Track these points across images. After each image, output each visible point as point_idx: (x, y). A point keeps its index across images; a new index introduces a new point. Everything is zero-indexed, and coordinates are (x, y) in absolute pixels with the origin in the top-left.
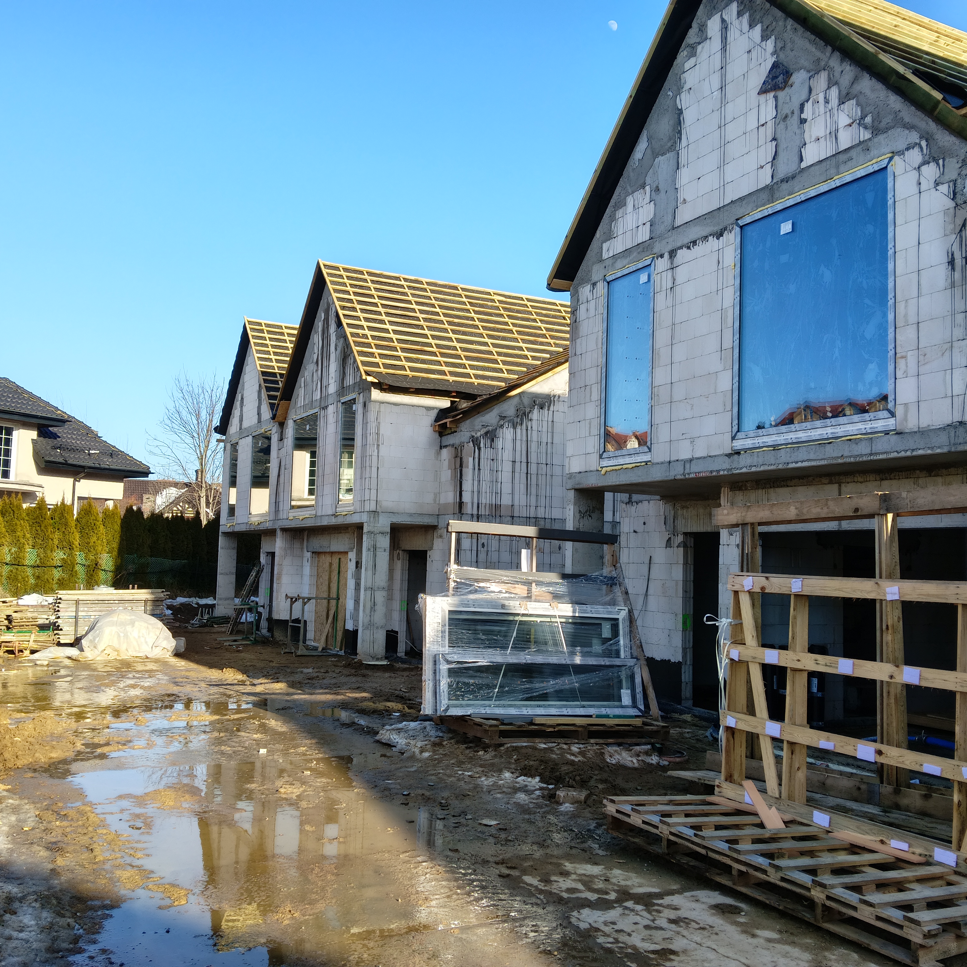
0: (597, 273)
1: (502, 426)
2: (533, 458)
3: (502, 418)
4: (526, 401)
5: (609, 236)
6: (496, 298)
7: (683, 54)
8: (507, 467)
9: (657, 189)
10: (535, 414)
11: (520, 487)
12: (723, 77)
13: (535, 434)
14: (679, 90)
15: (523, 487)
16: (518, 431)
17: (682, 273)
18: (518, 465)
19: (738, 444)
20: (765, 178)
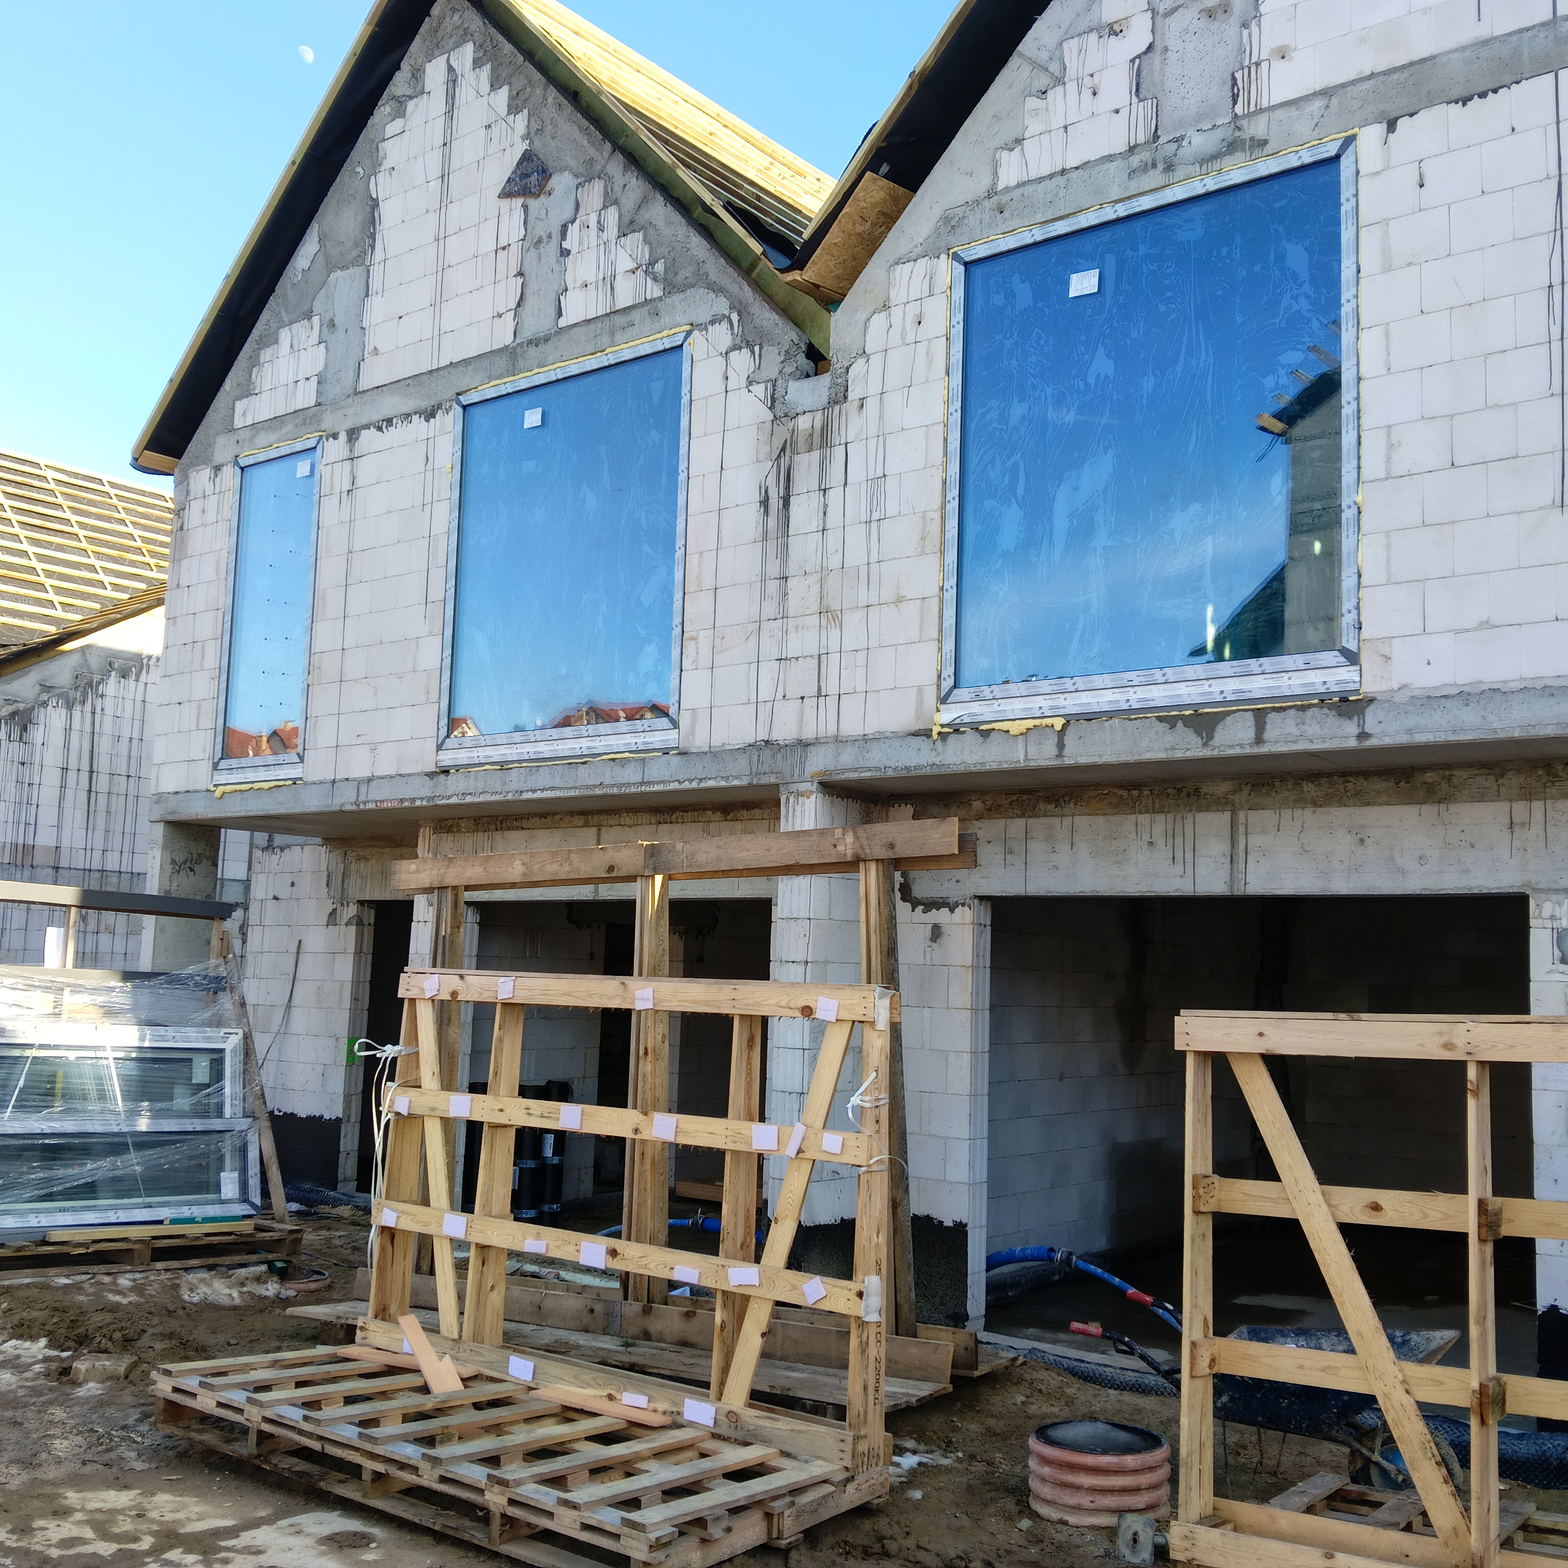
0: (223, 449)
1: (45, 704)
2: (103, 764)
3: (46, 688)
4: (94, 662)
5: (247, 391)
6: (50, 474)
7: (383, 110)
8: (52, 778)
9: (332, 325)
10: (111, 686)
11: (75, 816)
12: (446, 160)
13: (108, 721)
14: (375, 167)
15: (80, 814)
16: (77, 714)
17: (366, 469)
18: (72, 776)
19: (447, 758)
20: (504, 336)
